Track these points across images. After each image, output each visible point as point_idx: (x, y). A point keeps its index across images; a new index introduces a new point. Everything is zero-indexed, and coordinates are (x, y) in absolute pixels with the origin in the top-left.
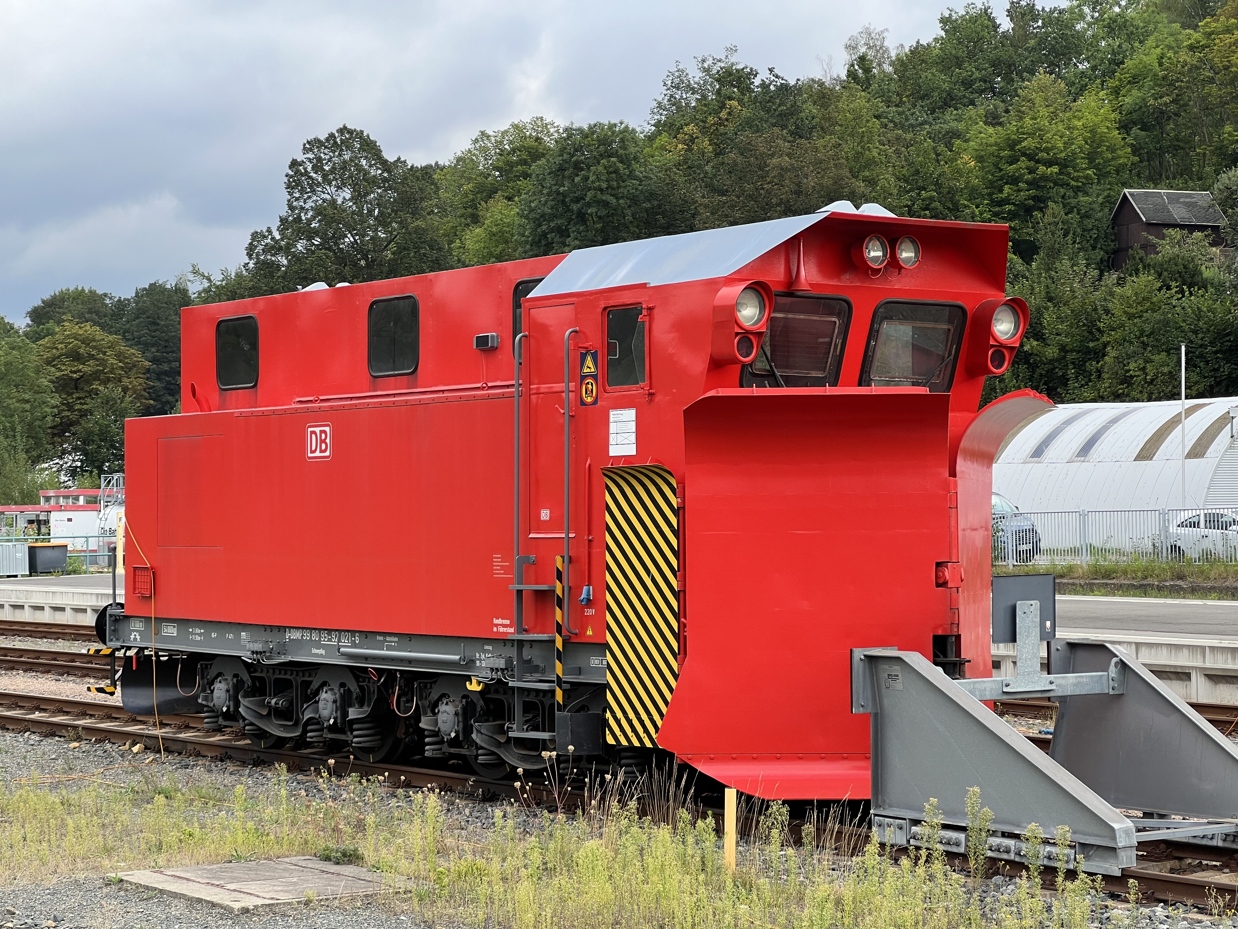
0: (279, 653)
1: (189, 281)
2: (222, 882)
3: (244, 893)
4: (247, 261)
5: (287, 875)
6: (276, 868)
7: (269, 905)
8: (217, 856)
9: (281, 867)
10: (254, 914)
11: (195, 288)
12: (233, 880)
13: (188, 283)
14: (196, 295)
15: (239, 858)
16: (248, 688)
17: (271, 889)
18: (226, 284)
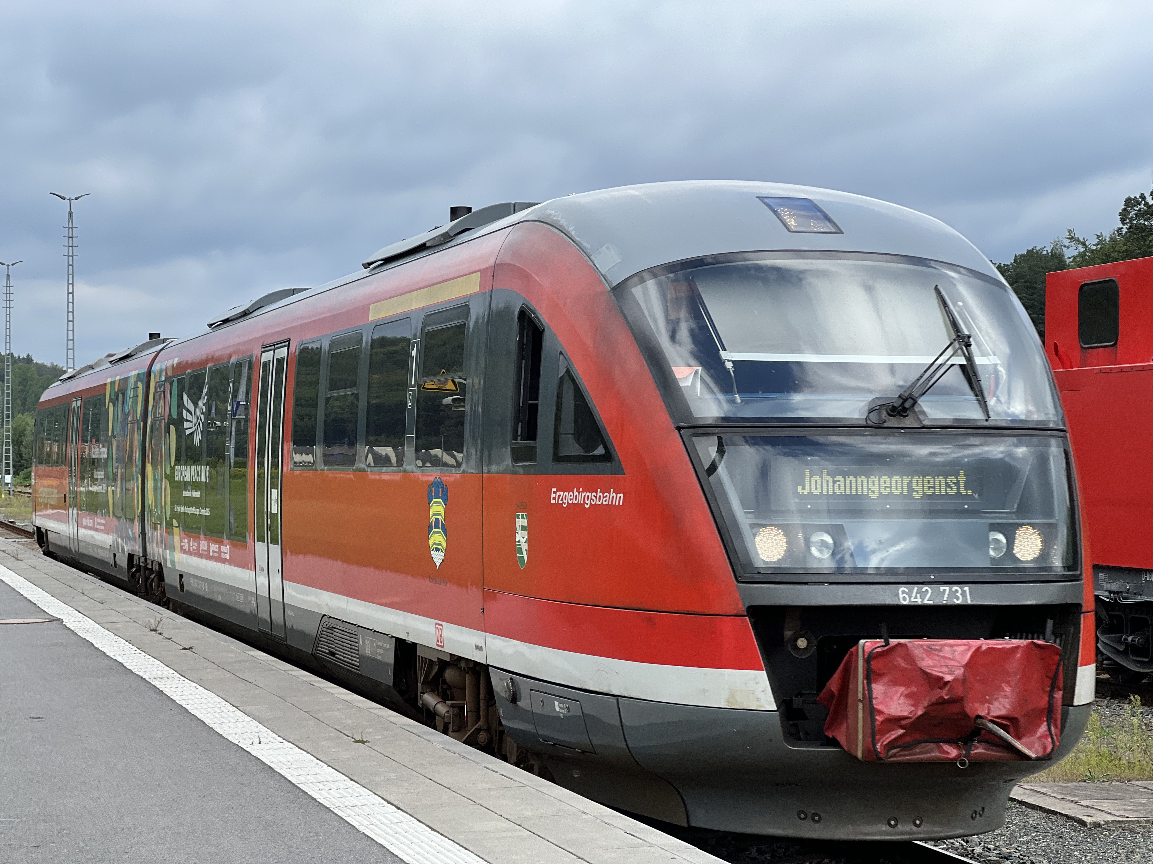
0: (1135, 594)
1: (1065, 246)
2: (1076, 799)
3: (1097, 809)
4: (1121, 226)
5: (1137, 796)
6: (1127, 790)
7: (1119, 822)
8: (1072, 776)
9: (1132, 789)
10: (1105, 829)
11: (1070, 253)
12: (1086, 798)
13: (1064, 248)
14: (1071, 260)
15: (1092, 779)
16: (1106, 625)
17: (1121, 807)
18: (1101, 248)
